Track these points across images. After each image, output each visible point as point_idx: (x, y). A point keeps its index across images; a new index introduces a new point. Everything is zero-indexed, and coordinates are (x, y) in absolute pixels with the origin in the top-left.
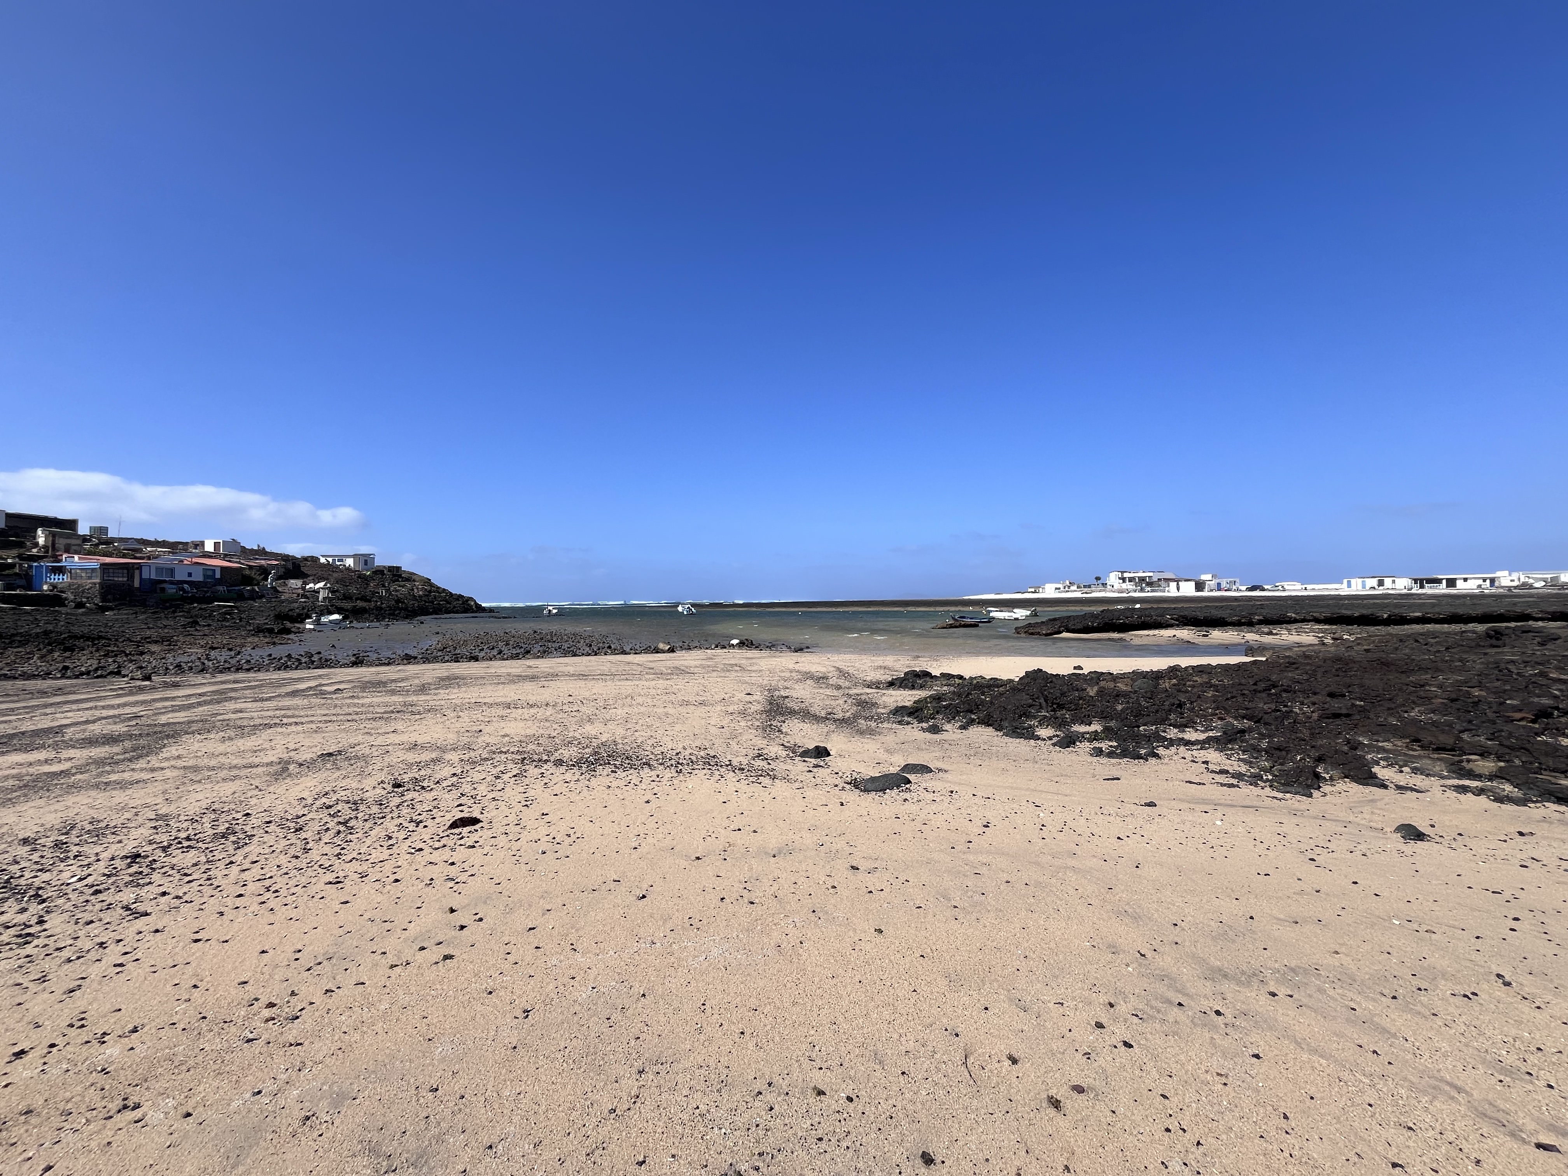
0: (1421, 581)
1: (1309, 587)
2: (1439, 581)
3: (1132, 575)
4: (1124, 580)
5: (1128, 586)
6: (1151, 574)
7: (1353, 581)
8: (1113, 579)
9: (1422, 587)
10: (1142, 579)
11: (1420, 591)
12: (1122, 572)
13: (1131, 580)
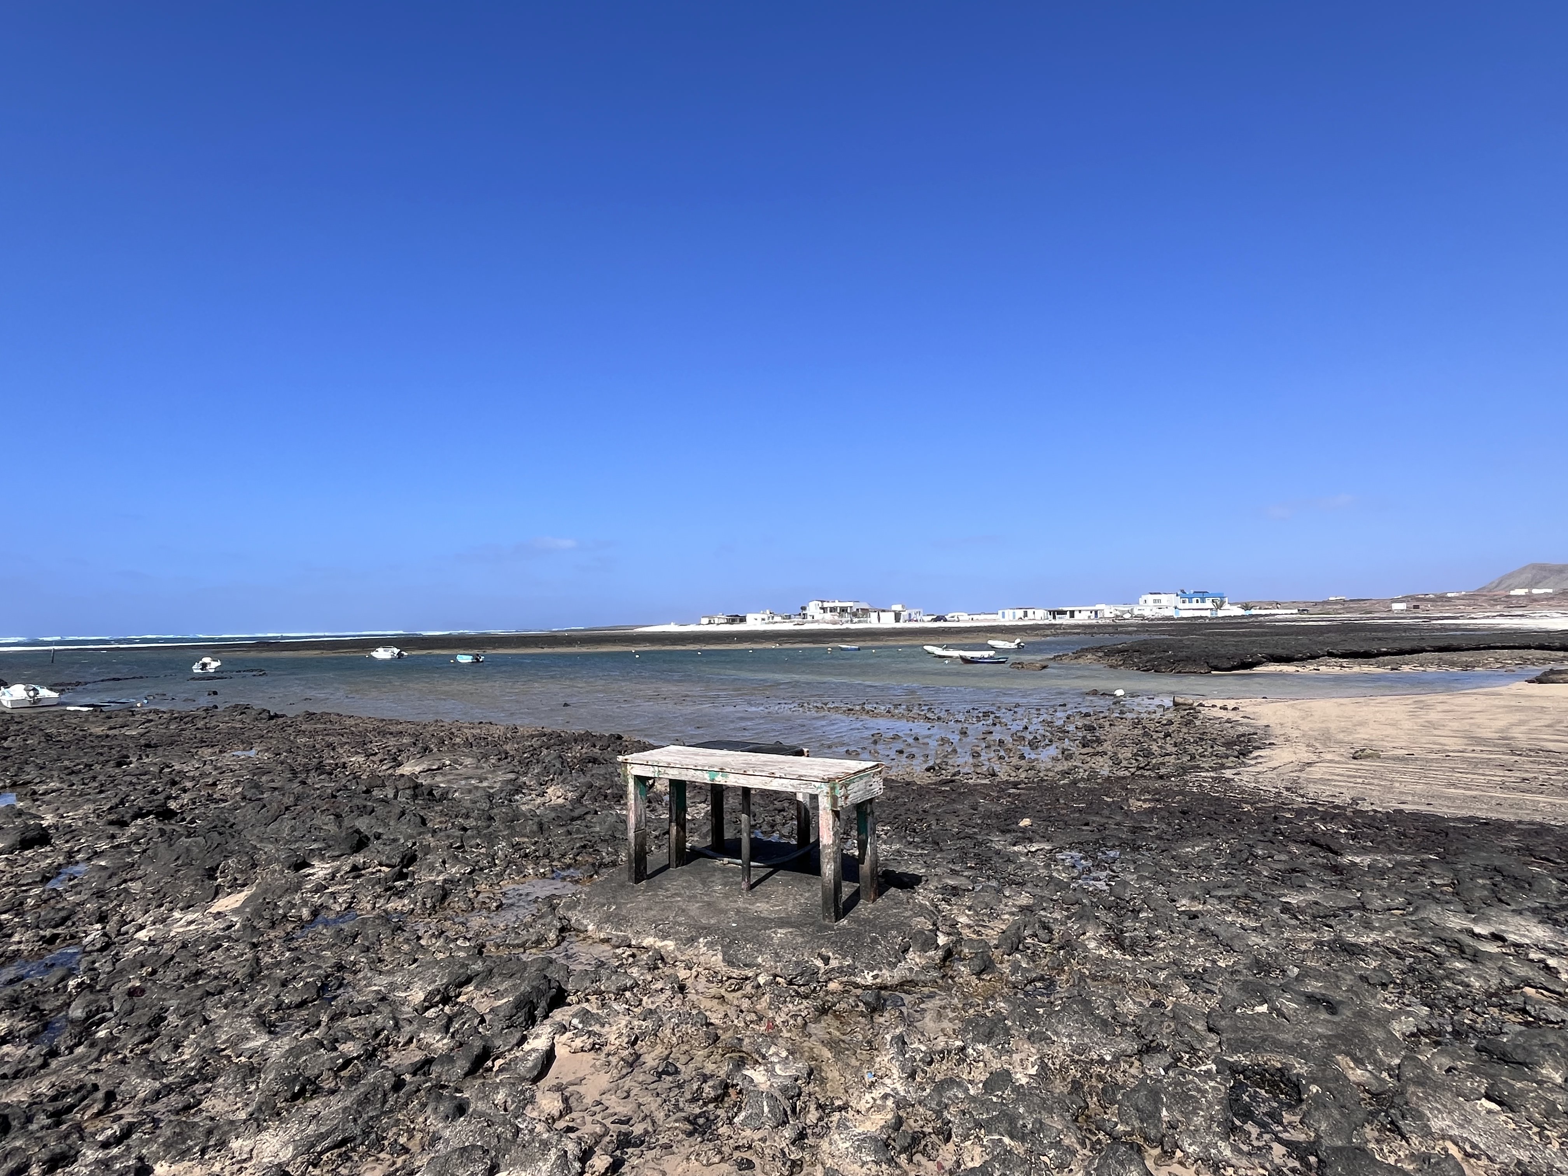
0: (1054, 612)
1: (975, 617)
2: (1064, 613)
3: (832, 605)
4: (824, 609)
5: (828, 616)
6: (851, 604)
7: (1006, 612)
8: (813, 608)
9: (1054, 618)
10: (844, 610)
11: (1053, 622)
12: (822, 602)
13: (833, 610)
